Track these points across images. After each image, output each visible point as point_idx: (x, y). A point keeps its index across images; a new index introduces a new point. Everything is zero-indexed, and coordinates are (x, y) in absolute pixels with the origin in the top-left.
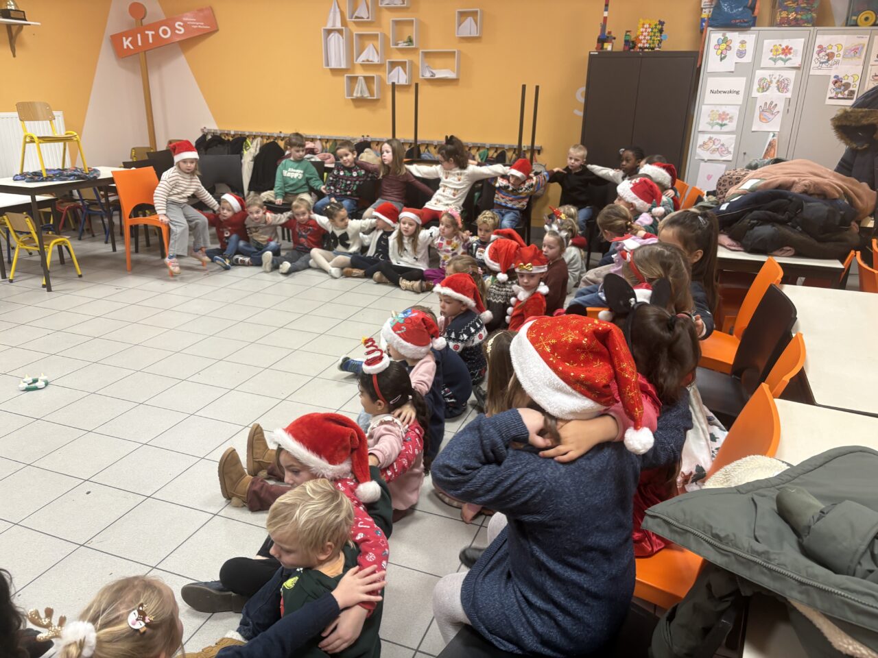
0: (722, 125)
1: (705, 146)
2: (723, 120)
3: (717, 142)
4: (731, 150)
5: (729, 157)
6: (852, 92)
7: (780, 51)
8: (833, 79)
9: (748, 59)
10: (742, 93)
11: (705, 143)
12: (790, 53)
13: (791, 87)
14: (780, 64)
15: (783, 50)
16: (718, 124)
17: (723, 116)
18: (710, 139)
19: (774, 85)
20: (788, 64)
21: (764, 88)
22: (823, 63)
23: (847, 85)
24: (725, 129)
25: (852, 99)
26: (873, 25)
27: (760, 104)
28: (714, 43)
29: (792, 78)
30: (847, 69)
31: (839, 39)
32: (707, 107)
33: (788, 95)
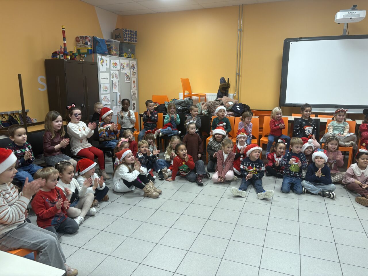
0: (106, 91)
1: (104, 99)
2: (106, 89)
3: (106, 97)
4: (110, 100)
5: (110, 103)
6: (129, 78)
7: (114, 64)
8: (125, 74)
9: (108, 66)
10: (108, 79)
11: (103, 99)
12: (116, 65)
13: (118, 77)
14: (115, 69)
15: (115, 64)
16: (105, 90)
17: (106, 88)
18: (104, 96)
19: (115, 76)
20: (117, 69)
21: (113, 77)
22: (123, 69)
23: (128, 76)
24: (107, 92)
25: (129, 80)
26: (127, 57)
27: (113, 83)
28: (99, 60)
29: (118, 73)
30: (127, 71)
31: (124, 61)
32: (101, 84)
33: (118, 79)
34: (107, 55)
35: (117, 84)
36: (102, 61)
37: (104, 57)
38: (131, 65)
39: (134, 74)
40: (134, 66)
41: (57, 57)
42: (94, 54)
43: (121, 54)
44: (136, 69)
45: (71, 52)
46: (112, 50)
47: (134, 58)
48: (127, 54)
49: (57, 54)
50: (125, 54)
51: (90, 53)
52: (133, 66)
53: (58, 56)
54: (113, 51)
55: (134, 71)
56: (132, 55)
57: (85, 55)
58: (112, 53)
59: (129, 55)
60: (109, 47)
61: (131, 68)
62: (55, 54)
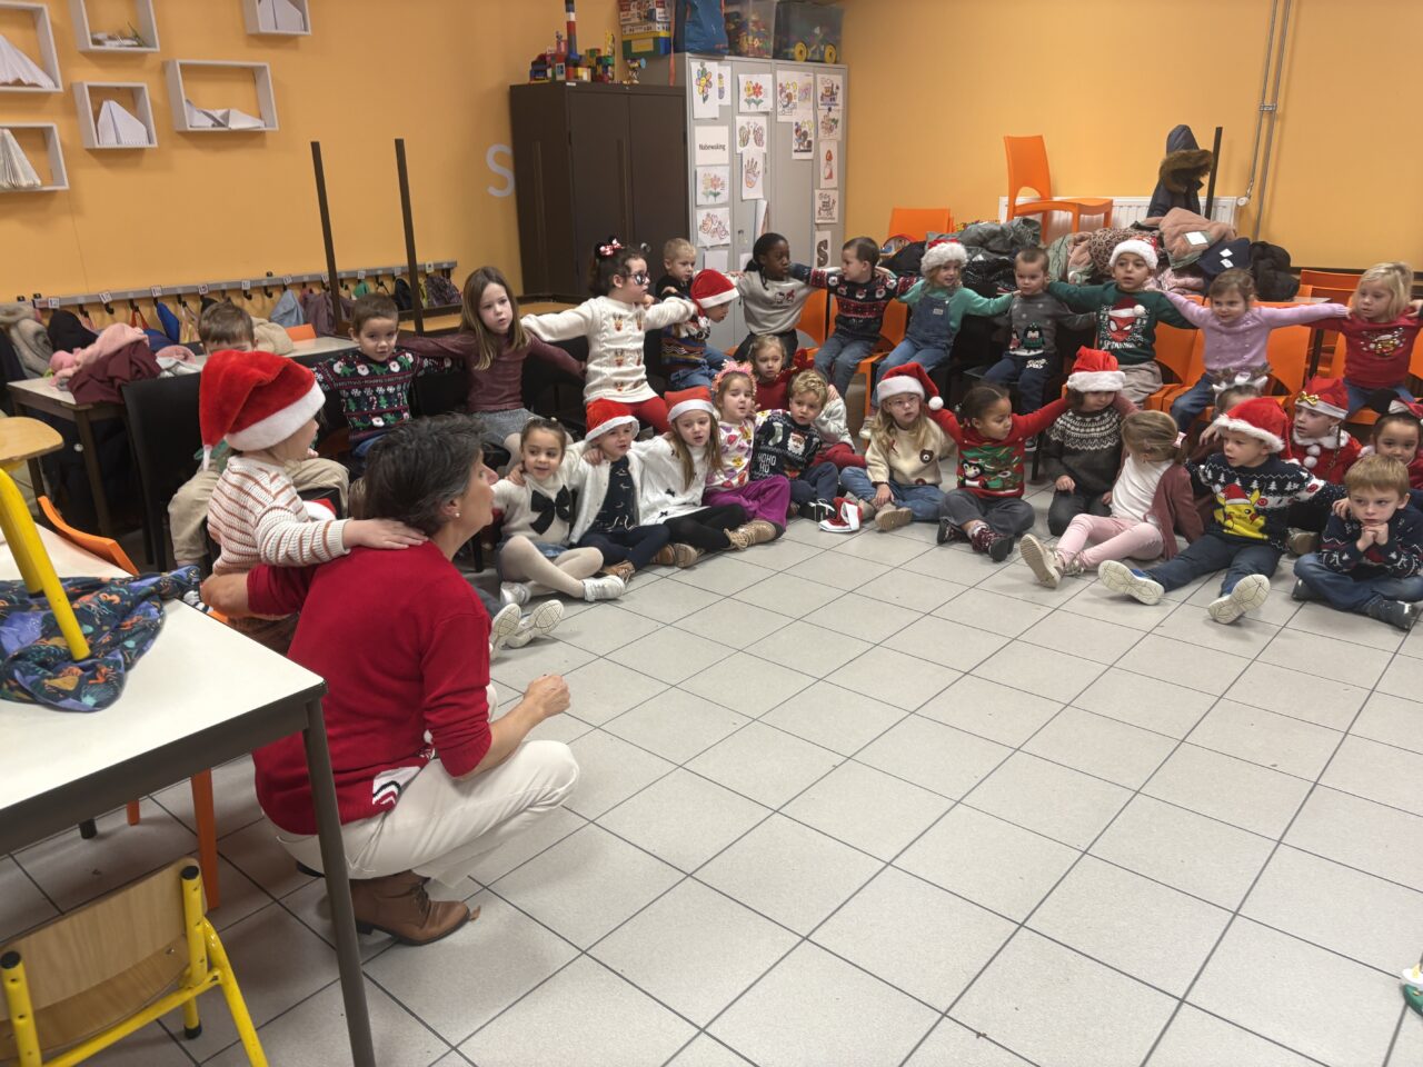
0: (716, 195)
1: (705, 227)
2: (715, 186)
3: (714, 219)
4: (728, 229)
5: (727, 240)
6: (810, 143)
7: (752, 91)
8: (795, 128)
9: (727, 100)
10: (727, 148)
11: (704, 223)
12: (761, 87)
13: (765, 139)
14: (753, 107)
15: (754, 88)
16: (711, 193)
17: (715, 182)
18: (708, 215)
19: (752, 136)
20: (761, 108)
21: (745, 142)
22: (784, 106)
23: (805, 134)
24: (720, 200)
25: (810, 151)
26: (807, 60)
27: (745, 163)
28: (695, 76)
29: (765, 127)
30: (802, 114)
31: (793, 76)
32: (699, 170)
33: (764, 149)
34: (726, 57)
35: (760, 167)
36: (704, 81)
37: (713, 67)
38: (821, 90)
39: (831, 125)
40: (832, 93)
41: (546, 75)
42: (677, 54)
43: (785, 50)
44: (840, 107)
45: (593, 52)
46: (748, 35)
47: (836, 62)
48: (807, 46)
49: (545, 63)
50: (799, 47)
51: (662, 50)
52: (830, 95)
53: (549, 72)
54: (750, 38)
55: (833, 115)
56: (829, 49)
57: (643, 62)
58: (745, 47)
59: (814, 52)
60: (735, 23)
61: (819, 102)
62: (541, 64)
